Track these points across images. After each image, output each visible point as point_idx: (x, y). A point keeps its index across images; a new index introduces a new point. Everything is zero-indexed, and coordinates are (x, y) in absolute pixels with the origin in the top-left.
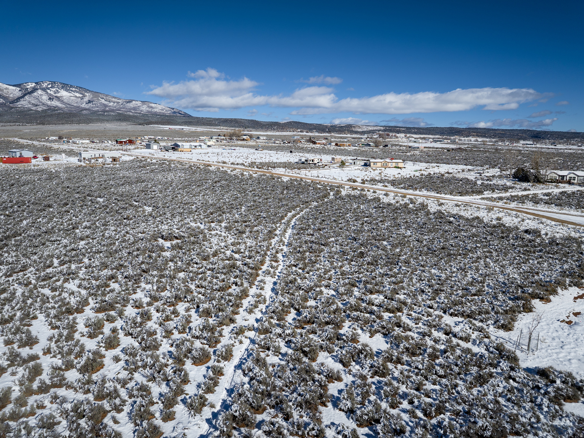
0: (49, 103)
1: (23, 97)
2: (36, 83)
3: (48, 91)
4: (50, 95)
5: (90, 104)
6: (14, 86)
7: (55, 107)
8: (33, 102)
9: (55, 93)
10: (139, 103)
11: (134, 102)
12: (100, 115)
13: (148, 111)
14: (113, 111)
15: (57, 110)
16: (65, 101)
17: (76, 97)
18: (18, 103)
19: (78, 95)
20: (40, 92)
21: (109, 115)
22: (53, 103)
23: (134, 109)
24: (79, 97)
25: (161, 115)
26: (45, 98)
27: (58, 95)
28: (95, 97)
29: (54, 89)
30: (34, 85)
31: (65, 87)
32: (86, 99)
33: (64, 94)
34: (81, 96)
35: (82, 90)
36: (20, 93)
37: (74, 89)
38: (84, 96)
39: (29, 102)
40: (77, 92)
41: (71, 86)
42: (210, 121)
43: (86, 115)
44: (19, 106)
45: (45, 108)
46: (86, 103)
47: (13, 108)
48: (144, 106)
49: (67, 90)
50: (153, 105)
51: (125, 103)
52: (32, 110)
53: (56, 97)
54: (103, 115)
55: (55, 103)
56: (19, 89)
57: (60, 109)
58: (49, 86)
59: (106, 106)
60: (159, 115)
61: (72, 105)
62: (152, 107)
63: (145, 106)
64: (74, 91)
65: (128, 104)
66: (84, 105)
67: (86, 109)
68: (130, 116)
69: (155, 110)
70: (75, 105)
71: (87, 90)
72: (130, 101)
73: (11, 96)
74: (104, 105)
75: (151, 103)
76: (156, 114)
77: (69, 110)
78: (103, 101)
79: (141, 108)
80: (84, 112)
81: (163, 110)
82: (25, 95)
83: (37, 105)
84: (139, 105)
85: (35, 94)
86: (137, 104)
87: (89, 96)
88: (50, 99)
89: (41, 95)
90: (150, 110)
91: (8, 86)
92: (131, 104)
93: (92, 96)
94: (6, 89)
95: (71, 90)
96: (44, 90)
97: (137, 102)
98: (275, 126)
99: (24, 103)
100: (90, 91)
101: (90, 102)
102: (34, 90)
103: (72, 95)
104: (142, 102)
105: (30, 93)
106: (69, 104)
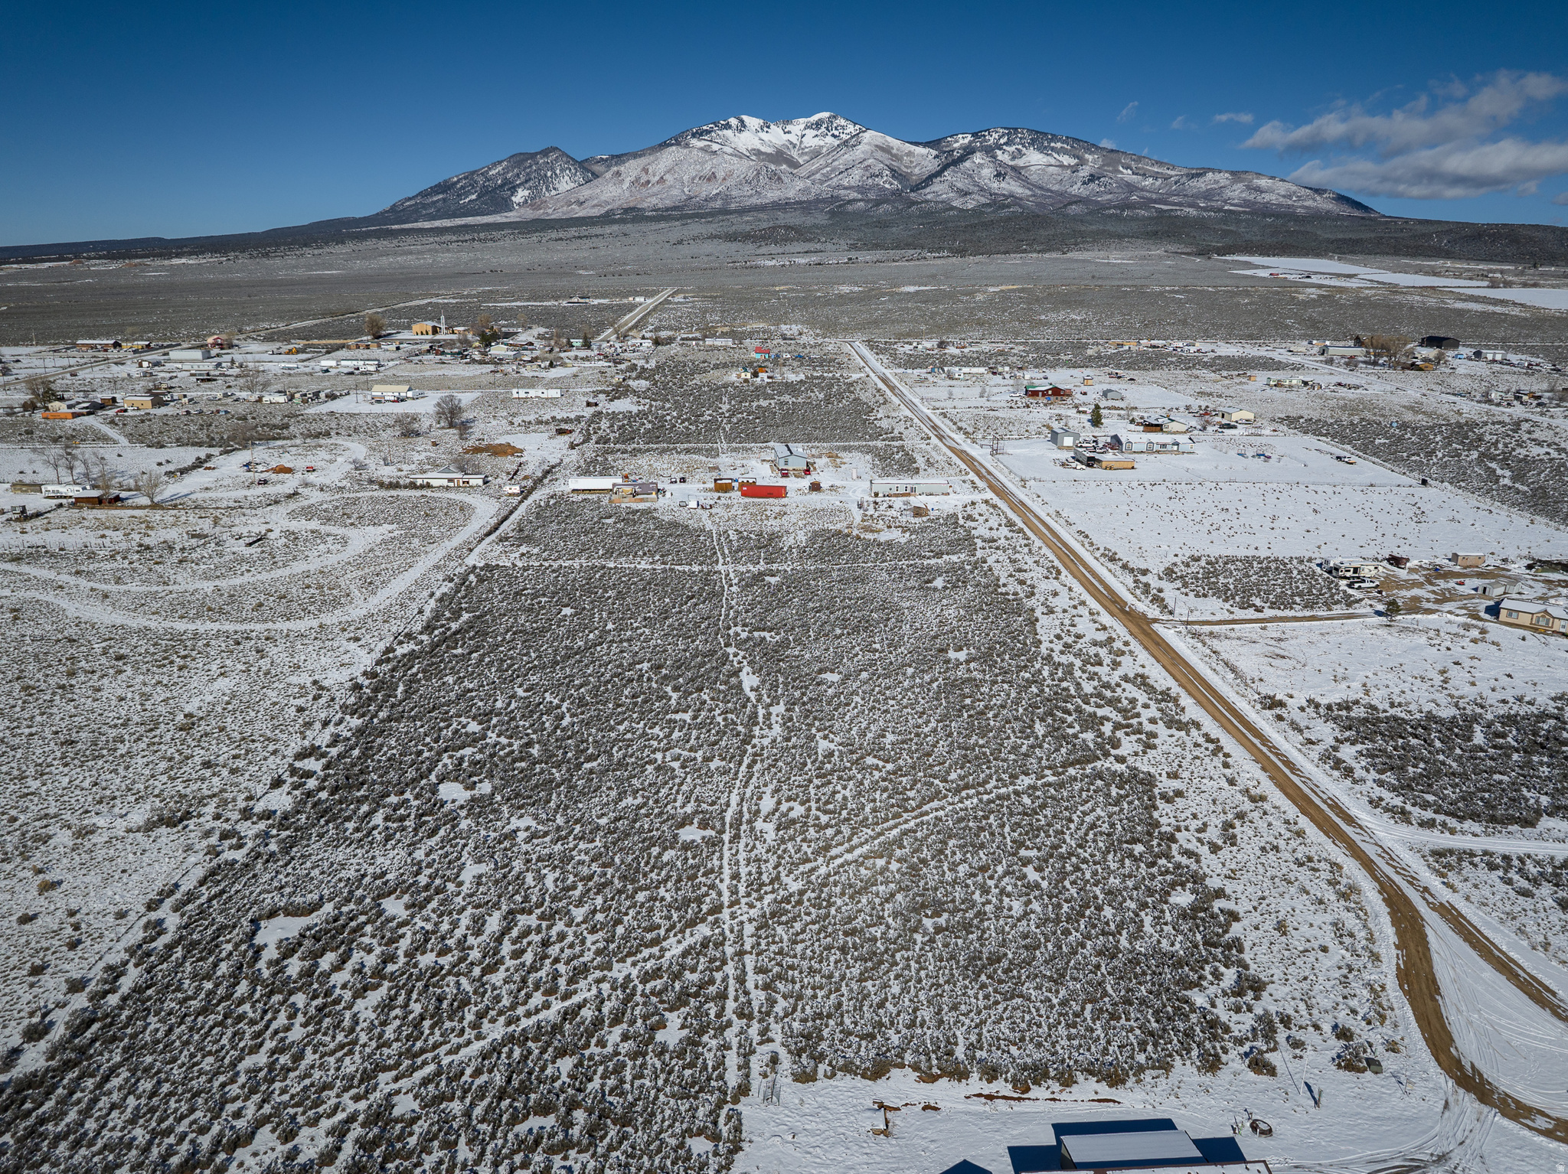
0: (995, 185)
1: (939, 173)
2: (975, 135)
3: (999, 152)
4: (1001, 164)
5: (1092, 186)
6: (926, 145)
7: (1006, 197)
8: (959, 185)
9: (1014, 158)
10: (1223, 178)
11: (1210, 175)
12: (1111, 216)
13: (1246, 203)
14: (1146, 203)
15: (1008, 206)
16: (1034, 178)
17: (1062, 166)
18: (928, 190)
19: (1067, 160)
20: (978, 158)
21: (1132, 219)
22: (1003, 185)
23: (1208, 195)
24: (1069, 166)
26: (988, 172)
27: (1020, 162)
28: (1108, 165)
29: (1012, 149)
30: (969, 138)
31: (1040, 140)
32: (1085, 172)
33: (1034, 158)
34: (1073, 162)
35: (1079, 145)
36: (936, 162)
37: (1059, 145)
38: (1082, 162)
39: (952, 186)
40: (1066, 153)
41: (1055, 138)
43: (1075, 218)
44: (929, 197)
45: (983, 200)
46: (1084, 183)
47: (914, 203)
48: (1235, 187)
49: (1042, 149)
50: (1263, 182)
51: (1184, 179)
52: (953, 208)
53: (1014, 168)
54: (1118, 218)
55: (1011, 186)
56: (934, 153)
57: (1016, 200)
58: (1002, 141)
59: (1131, 188)
61: (1049, 190)
62: (1259, 190)
63: (1240, 185)
64: (1058, 151)
65: (1194, 183)
66: (1077, 189)
67: (1079, 200)
69: (1267, 197)
70: (1056, 188)
71: (1092, 147)
72: (1200, 174)
73: (917, 171)
74: (1128, 185)
75: (1259, 175)
77: (1038, 204)
78: (1127, 175)
79: (1228, 193)
80: (1074, 209)
81: (1290, 197)
82: (945, 168)
83: (966, 194)
84: (1223, 183)
85: (967, 164)
86: (1217, 182)
87: (1094, 162)
88: (998, 175)
89: (980, 166)
90: (1251, 198)
91: (913, 148)
92: (1201, 180)
93: (1099, 163)
94: (909, 154)
95: (1053, 149)
96: (989, 151)
97: (1218, 176)
99: (939, 190)
100: (1097, 148)
101: (1092, 178)
102: (968, 152)
103: (1053, 162)
104: (1232, 173)
105: (956, 162)
106: (1041, 188)
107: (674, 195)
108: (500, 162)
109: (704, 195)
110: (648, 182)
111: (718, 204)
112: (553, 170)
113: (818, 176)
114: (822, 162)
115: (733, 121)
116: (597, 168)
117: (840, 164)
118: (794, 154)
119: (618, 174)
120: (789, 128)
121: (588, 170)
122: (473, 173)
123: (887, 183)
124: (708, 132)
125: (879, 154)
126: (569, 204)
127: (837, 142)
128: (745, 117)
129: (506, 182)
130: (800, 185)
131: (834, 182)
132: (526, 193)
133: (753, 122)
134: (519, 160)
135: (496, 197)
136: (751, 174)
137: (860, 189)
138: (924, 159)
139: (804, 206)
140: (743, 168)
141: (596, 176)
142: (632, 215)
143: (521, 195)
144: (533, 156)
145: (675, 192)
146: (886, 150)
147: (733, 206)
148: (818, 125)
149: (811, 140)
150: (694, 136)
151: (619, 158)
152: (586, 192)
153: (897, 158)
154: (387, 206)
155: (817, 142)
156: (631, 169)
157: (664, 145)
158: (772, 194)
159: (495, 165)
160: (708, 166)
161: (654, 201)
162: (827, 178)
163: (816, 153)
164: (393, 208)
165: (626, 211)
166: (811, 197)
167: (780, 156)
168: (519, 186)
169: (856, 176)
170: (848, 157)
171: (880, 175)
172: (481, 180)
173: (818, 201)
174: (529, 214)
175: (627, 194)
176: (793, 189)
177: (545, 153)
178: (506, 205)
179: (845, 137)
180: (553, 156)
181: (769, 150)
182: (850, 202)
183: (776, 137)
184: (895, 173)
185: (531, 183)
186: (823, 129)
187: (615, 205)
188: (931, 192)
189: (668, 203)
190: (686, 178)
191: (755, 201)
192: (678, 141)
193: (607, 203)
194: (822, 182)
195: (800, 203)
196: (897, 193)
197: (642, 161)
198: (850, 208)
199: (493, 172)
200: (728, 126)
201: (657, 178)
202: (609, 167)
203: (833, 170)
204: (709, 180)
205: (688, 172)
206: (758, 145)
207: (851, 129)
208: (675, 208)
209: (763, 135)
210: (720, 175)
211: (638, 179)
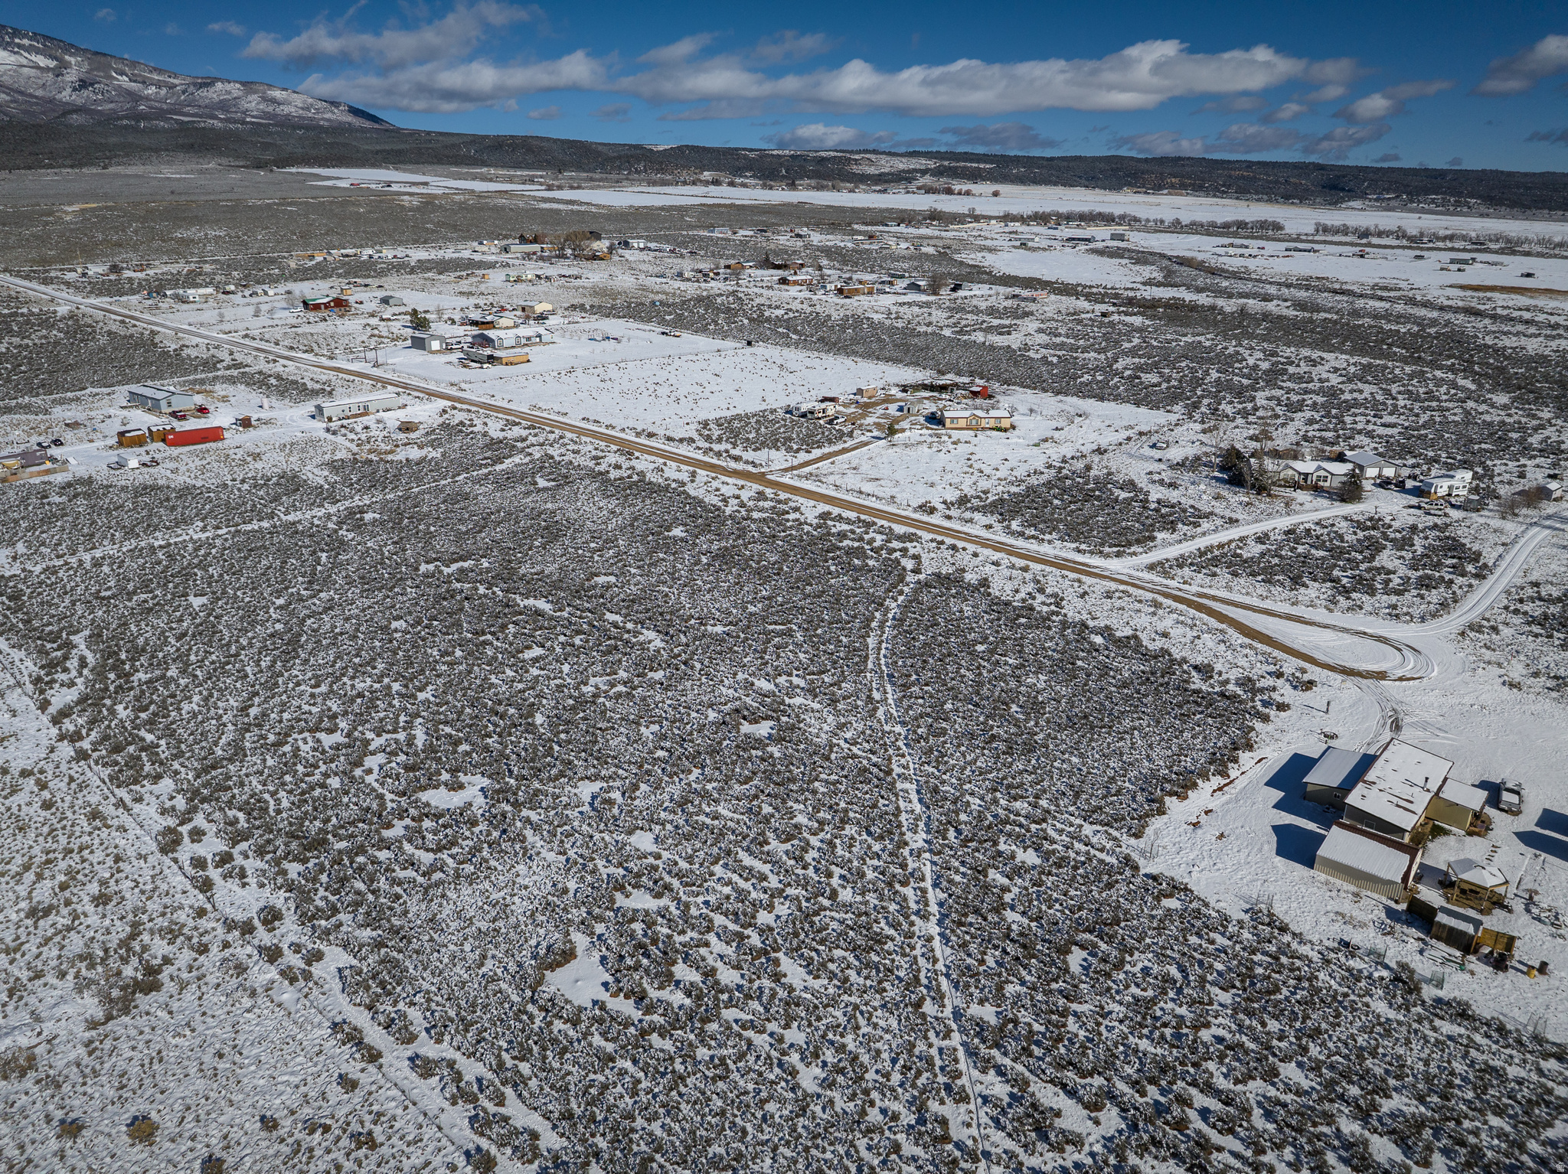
5: (85, 93)
10: (235, 89)
11: (219, 85)
12: (125, 127)
13: (266, 115)
14: (161, 114)
16: (6, 80)
17: (38, 68)
19: (42, 61)
21: (151, 130)
23: (223, 106)
24: (48, 69)
25: (307, 128)
28: (96, 69)
32: (71, 76)
34: (52, 64)
35: (50, 44)
37: (26, 42)
38: (64, 65)
40: (38, 52)
41: (16, 33)
42: (453, 146)
43: (81, 128)
46: (75, 89)
48: (250, 98)
50: (277, 94)
51: (191, 89)
54: (135, 129)
59: (135, 97)
60: (300, 127)
61: (31, 96)
62: (273, 101)
63: (255, 96)
64: (29, 49)
65: (203, 93)
66: (66, 95)
67: (76, 109)
68: (215, 131)
69: (286, 109)
70: (40, 93)
71: (70, 47)
72: (208, 83)
74: (130, 93)
75: (270, 86)
76: (287, 124)
77: (25, 112)
78: (124, 81)
79: (244, 105)
80: (75, 119)
81: (308, 109)
84: (235, 93)
86: (229, 93)
87: (78, 64)
90: (270, 109)
92: (212, 90)
93: (86, 67)
95: (19, 46)
97: (229, 87)
98: (638, 160)
100: (78, 49)
101: (83, 84)
103: (25, 62)
104: (243, 84)
106: (21, 93)
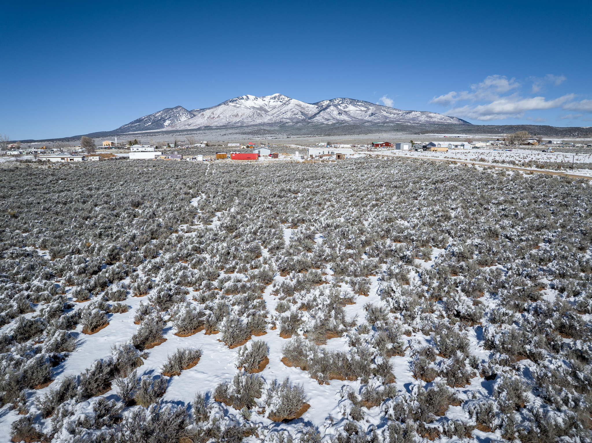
0: (338, 117)
1: (318, 113)
2: (330, 101)
3: (339, 107)
4: (340, 110)
5: (372, 117)
6: (313, 104)
7: (342, 121)
8: (326, 117)
9: (344, 108)
10: (418, 114)
11: (413, 113)
12: (380, 126)
14: (392, 122)
15: (344, 123)
16: (352, 115)
17: (361, 110)
18: (314, 119)
19: (363, 108)
20: (332, 108)
21: (388, 126)
22: (341, 117)
23: (413, 119)
24: (364, 111)
25: (439, 125)
26: (335, 113)
27: (346, 110)
28: (377, 110)
29: (343, 105)
30: (328, 102)
31: (353, 102)
32: (370, 112)
33: (351, 108)
34: (365, 109)
35: (367, 103)
36: (317, 110)
37: (360, 104)
38: (368, 109)
39: (323, 118)
40: (362, 106)
41: (358, 101)
42: (492, 128)
43: (368, 126)
45: (334, 122)
46: (370, 116)
47: (310, 123)
48: (422, 116)
49: (354, 105)
50: (432, 115)
51: (404, 114)
52: (324, 124)
53: (344, 111)
54: (383, 126)
55: (344, 117)
56: (316, 106)
57: (346, 122)
58: (340, 102)
59: (386, 117)
60: (436, 124)
61: (357, 119)
62: (431, 117)
63: (424, 116)
64: (360, 106)
65: (408, 115)
66: (367, 118)
67: (368, 122)
68: (407, 126)
69: (434, 120)
70: (360, 118)
71: (372, 104)
72: (410, 112)
73: (310, 113)
74: (385, 116)
75: (430, 113)
76: (434, 124)
77: (354, 123)
78: (384, 113)
79: (420, 119)
80: (367, 124)
81: (442, 119)
82: (320, 111)
83: (328, 120)
84: (418, 115)
85: (328, 110)
86: (416, 115)
87: (373, 109)
88: (339, 113)
89: (333, 110)
90: (428, 120)
91: (309, 105)
92: (410, 114)
93: (375, 109)
94: (307, 107)
95: (358, 105)
96: (335, 106)
97: (416, 113)
99: (319, 118)
100: (373, 104)
101: (372, 114)
102: (328, 106)
103: (358, 109)
104: (421, 112)
105: (324, 109)
106: (355, 118)
107: (223, 121)
108: (160, 112)
109: (234, 122)
110: (214, 117)
111: (239, 124)
112: (179, 113)
113: (275, 115)
114: (277, 110)
115: (245, 97)
116: (195, 113)
117: (283, 110)
118: (267, 108)
119: (203, 115)
120: (264, 99)
121: (192, 114)
122: (150, 115)
123: (300, 117)
124: (235, 100)
125: (297, 107)
126: (185, 125)
127: (281, 104)
128: (248, 96)
129: (162, 118)
130: (269, 118)
131: (281, 116)
132: (169, 122)
133: (251, 97)
134: (167, 110)
135: (158, 123)
136: (251, 114)
137: (289, 119)
138: (312, 109)
139: (271, 125)
140: (248, 112)
141: (194, 116)
142: (208, 128)
143: (167, 123)
144: (172, 109)
145: (224, 121)
146: (299, 106)
147: (245, 125)
148: (275, 98)
149: (273, 103)
150: (230, 102)
151: (203, 110)
152: (191, 121)
153: (303, 108)
154: (118, 127)
155: (275, 104)
156: (207, 113)
157: (220, 105)
158: (259, 121)
159: (158, 112)
160: (235, 112)
161: (216, 124)
162: (278, 115)
163: (274, 108)
164: (120, 128)
165: (206, 127)
166: (273, 122)
167: (261, 108)
168: (166, 119)
169: (289, 115)
170: (286, 108)
171: (297, 114)
172: (153, 118)
173: (275, 123)
174: (170, 129)
175: (206, 121)
176: (266, 119)
177: (176, 108)
178: (162, 126)
179: (284, 102)
180: (179, 109)
181: (258, 107)
182: (287, 123)
183: (260, 102)
184: (302, 113)
185: (171, 119)
186: (276, 99)
187: (202, 125)
188: (315, 120)
189: (221, 124)
190: (227, 116)
191: (252, 123)
192: (225, 103)
193: (199, 125)
194: (277, 117)
195: (269, 123)
196: (303, 120)
197: (212, 110)
198: (287, 125)
199: (157, 115)
200: (242, 98)
201: (217, 116)
202: (200, 113)
203: (280, 113)
204: (236, 116)
205: (228, 114)
206: (254, 105)
207: (286, 99)
208: (224, 126)
209: (255, 101)
210: (240, 114)
211: (210, 116)
